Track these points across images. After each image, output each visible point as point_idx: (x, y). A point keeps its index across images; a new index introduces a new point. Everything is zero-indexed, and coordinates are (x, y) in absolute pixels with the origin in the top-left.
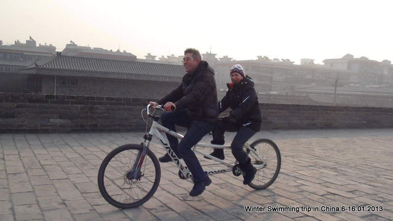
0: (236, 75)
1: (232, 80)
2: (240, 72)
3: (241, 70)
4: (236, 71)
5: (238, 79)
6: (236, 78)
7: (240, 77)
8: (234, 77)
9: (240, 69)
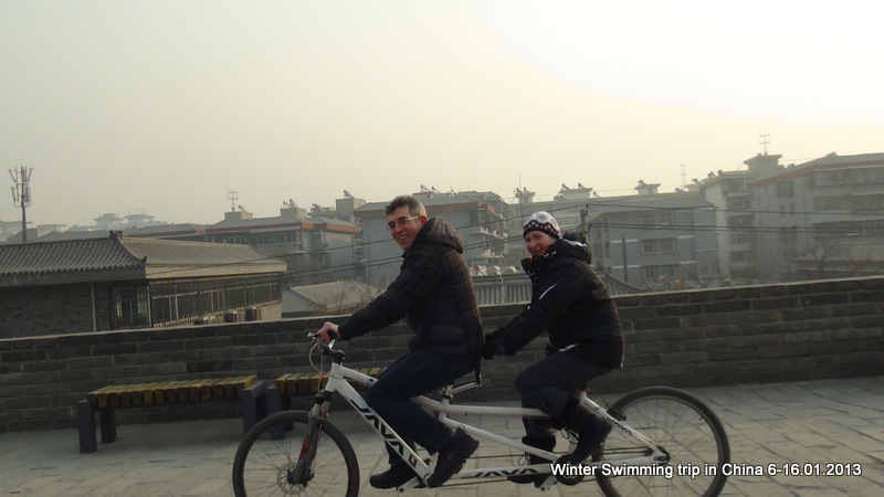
0: (538, 237)
1: (530, 249)
2: (546, 229)
3: (548, 224)
4: (533, 228)
5: (542, 246)
6: (538, 245)
7: (547, 240)
8: (533, 243)
9: (544, 222)
